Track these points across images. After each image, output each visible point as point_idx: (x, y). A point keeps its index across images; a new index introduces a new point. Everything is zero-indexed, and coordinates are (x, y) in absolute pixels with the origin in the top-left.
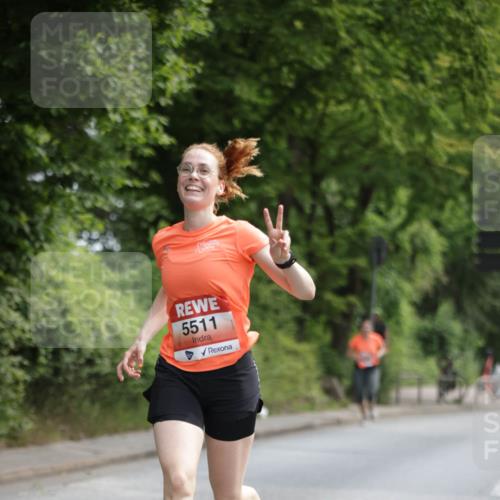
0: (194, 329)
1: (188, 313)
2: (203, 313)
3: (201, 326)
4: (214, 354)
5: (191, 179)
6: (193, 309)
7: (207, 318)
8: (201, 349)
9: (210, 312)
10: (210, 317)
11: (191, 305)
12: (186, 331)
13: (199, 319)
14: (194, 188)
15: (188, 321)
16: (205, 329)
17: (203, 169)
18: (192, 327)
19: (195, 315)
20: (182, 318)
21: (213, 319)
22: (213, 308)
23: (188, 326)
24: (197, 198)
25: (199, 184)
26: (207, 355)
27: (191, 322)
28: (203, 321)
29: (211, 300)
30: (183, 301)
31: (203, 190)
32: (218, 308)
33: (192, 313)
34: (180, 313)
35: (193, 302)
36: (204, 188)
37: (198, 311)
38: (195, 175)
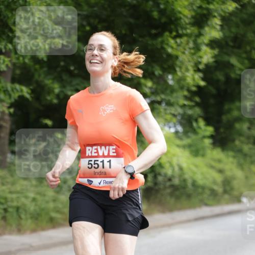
0: (96, 166)
1: (94, 154)
2: (104, 156)
3: (101, 164)
4: (107, 185)
5: (93, 55)
6: (97, 152)
7: (106, 160)
8: (99, 180)
9: (109, 156)
10: (108, 159)
11: (97, 149)
12: (90, 166)
13: (100, 159)
14: (95, 61)
15: (93, 159)
16: (103, 167)
17: (102, 48)
18: (95, 164)
19: (98, 156)
20: (89, 157)
21: (110, 161)
22: (111, 154)
23: (92, 163)
24: (97, 68)
25: (98, 58)
26: (102, 184)
27: (95, 161)
28: (103, 162)
29: (111, 148)
30: (92, 145)
31: (102, 63)
32: (115, 154)
33: (96, 154)
34: (88, 153)
35: (99, 147)
36: (102, 61)
37: (101, 154)
38: (96, 52)
